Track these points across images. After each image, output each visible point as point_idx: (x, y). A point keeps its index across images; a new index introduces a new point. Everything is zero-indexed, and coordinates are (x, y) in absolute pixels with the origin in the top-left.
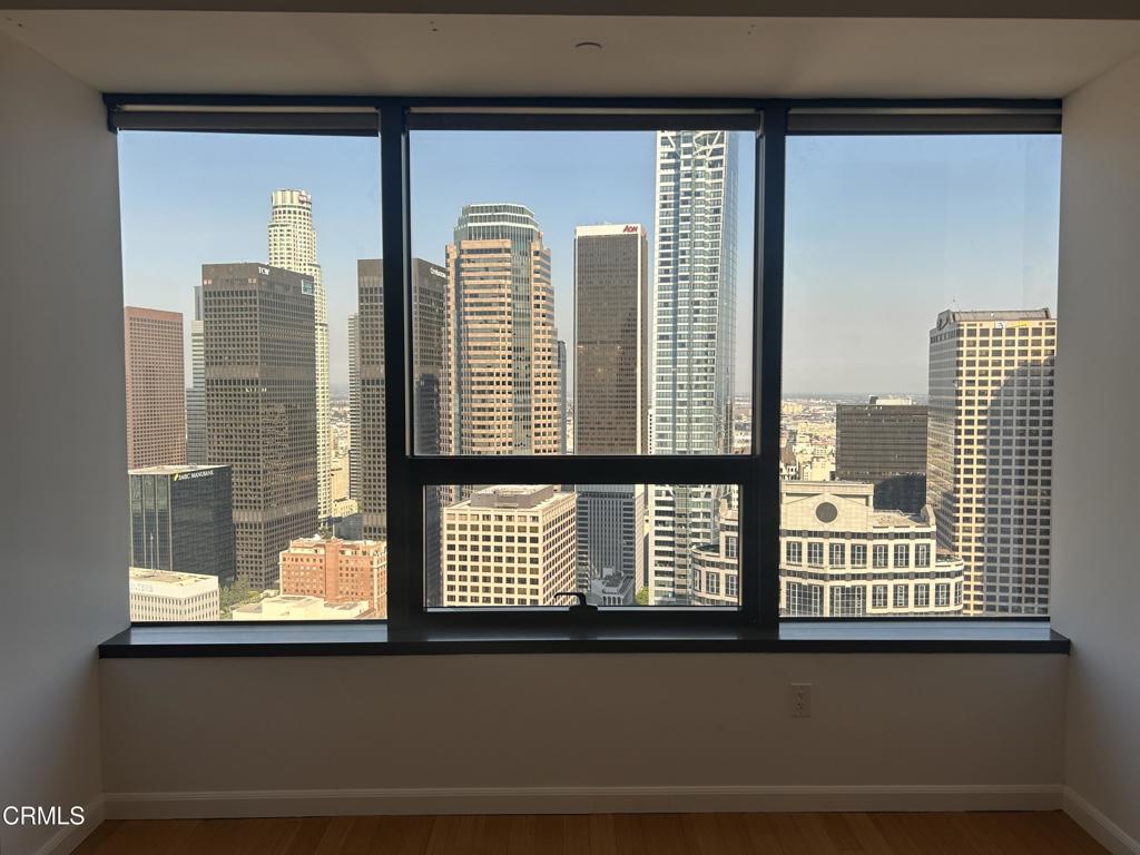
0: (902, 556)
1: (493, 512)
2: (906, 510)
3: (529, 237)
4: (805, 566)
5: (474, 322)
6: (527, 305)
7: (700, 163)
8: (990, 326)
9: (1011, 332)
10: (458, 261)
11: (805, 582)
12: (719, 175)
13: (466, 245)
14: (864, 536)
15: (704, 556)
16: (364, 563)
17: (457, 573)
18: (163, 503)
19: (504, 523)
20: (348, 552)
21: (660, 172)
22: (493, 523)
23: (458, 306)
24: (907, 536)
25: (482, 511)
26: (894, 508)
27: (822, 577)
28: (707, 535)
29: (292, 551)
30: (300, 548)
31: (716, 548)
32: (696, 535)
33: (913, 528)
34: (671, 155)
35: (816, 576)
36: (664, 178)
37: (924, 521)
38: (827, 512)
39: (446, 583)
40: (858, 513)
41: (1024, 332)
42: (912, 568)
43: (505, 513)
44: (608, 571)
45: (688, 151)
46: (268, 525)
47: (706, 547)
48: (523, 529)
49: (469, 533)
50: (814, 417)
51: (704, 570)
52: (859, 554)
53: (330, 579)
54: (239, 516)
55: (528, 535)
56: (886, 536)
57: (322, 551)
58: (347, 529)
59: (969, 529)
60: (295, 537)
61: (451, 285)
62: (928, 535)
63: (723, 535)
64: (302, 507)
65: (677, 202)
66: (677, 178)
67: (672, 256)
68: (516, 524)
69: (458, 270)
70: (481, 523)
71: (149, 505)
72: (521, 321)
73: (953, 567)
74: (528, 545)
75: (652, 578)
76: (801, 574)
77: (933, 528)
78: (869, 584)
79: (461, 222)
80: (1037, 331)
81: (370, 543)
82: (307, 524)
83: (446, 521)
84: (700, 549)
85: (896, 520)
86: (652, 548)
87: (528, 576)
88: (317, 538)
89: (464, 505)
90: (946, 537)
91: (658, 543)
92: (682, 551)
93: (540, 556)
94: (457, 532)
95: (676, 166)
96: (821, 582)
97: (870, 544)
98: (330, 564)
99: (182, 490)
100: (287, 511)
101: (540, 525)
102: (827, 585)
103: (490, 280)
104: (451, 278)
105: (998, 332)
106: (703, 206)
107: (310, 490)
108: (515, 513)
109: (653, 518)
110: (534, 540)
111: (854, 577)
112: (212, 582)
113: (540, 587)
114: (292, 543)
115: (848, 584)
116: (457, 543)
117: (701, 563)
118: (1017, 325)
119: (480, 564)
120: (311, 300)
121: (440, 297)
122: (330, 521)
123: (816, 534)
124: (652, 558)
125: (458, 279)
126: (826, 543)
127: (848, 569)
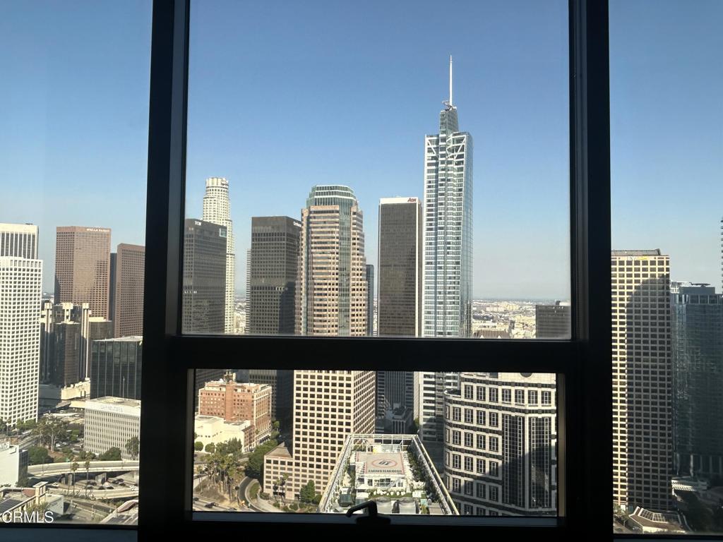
3: (350, 204)
4: (513, 404)
5: (317, 253)
6: (348, 243)
7: (450, 163)
8: (625, 259)
9: (637, 263)
10: (309, 218)
11: (513, 414)
12: (461, 169)
13: (313, 208)
14: (549, 386)
15: (451, 397)
16: (248, 397)
18: (132, 358)
20: (239, 390)
21: (427, 168)
23: (308, 243)
27: (524, 411)
28: (455, 384)
29: (206, 388)
30: (211, 387)
31: (458, 392)
32: (449, 384)
34: (433, 158)
35: (520, 411)
36: (429, 171)
41: (645, 263)
44: (396, 406)
45: (443, 156)
47: (451, 392)
49: (309, 380)
50: (526, 313)
51: (452, 406)
52: (546, 397)
53: (228, 407)
55: (346, 382)
57: (224, 389)
60: (208, 381)
61: (304, 232)
63: (463, 384)
65: (437, 185)
66: (437, 171)
67: (435, 216)
69: (309, 223)
70: (317, 374)
71: (124, 359)
72: (344, 253)
74: (345, 388)
75: (422, 410)
76: (510, 409)
78: (553, 416)
79: (311, 196)
80: (653, 263)
81: (252, 385)
84: (449, 392)
86: (422, 392)
87: (345, 408)
88: (221, 381)
91: (425, 389)
92: (440, 394)
93: (352, 395)
94: (302, 379)
95: (437, 164)
96: (523, 415)
97: (553, 391)
98: (229, 398)
102: (527, 416)
103: (326, 230)
104: (304, 228)
105: (629, 263)
106: (453, 187)
110: (349, 385)
111: (543, 412)
114: (206, 384)
115: (540, 416)
116: (303, 386)
117: (450, 401)
118: (641, 259)
120: (225, 240)
121: (298, 238)
123: (519, 384)
124: (422, 398)
125: (308, 228)
126: (526, 390)
127: (540, 406)
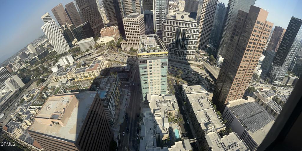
0: (192, 25)
1: (131, 19)
2: (193, 18)
4: (179, 25)
11: (179, 28)
14: (187, 21)
15: (164, 24)
16: (112, 30)
17: (127, 29)
18: (82, 30)
19: (133, 21)
20: (110, 29)
22: (131, 21)
24: (193, 22)
25: (129, 19)
26: (192, 17)
27: (181, 27)
28: (164, 20)
29: (101, 30)
30: (102, 30)
31: (166, 23)
32: (163, 20)
33: (194, 21)
37: (196, 20)
38: (183, 17)
39: (125, 31)
40: (187, 18)
42: (193, 27)
43: (132, 19)
44: (150, 27)
46: (97, 28)
47: (164, 22)
48: (136, 21)
49: (127, 23)
51: (164, 26)
52: (186, 24)
53: (108, 33)
54: (93, 28)
55: (137, 22)
56: (190, 22)
57: (106, 29)
58: (109, 25)
59: (201, 23)
60: (101, 28)
62: (196, 23)
63: (167, 20)
64: (101, 24)
68: (135, 20)
70: (129, 21)
71: (81, 31)
73: (199, 28)
74: (137, 24)
75: (156, 28)
76: (178, 27)
77: (197, 22)
78: (187, 29)
81: (112, 26)
82: (102, 26)
83: (123, 21)
84: (163, 23)
85: (192, 20)
86: (156, 23)
87: (138, 29)
88: (104, 28)
89: (126, 18)
90: (198, 23)
91: (157, 22)
92: (161, 23)
93: (139, 25)
94: (125, 23)
96: (181, 28)
97: (188, 23)
98: (108, 31)
99: (83, 27)
100: (99, 25)
101: (138, 20)
102: (182, 29)
107: (101, 21)
108: (134, 18)
109: (156, 18)
110: (138, 23)
111: (185, 28)
112: (92, 38)
113: (139, 30)
114: (101, 29)
115: (184, 29)
116: (126, 24)
117: (164, 25)
119: (130, 27)
122: (106, 24)
123: (181, 20)
124: (156, 25)
126: (182, 22)
127: (185, 26)
